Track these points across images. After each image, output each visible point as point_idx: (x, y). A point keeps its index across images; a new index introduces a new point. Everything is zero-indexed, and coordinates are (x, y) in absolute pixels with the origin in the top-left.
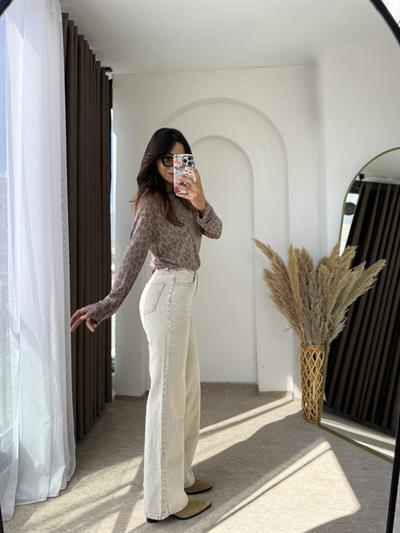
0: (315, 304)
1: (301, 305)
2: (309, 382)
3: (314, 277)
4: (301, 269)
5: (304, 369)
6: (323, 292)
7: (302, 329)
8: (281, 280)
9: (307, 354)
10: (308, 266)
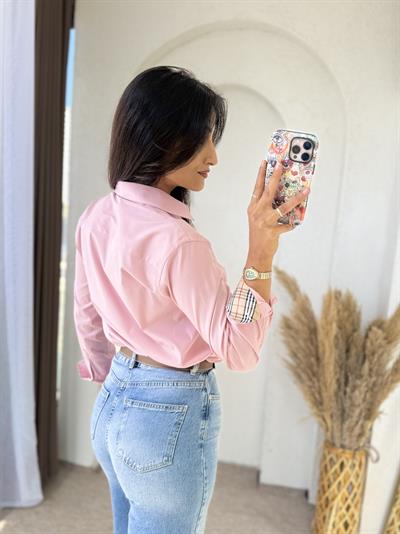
0: (354, 388)
1: (334, 387)
2: (327, 499)
3: (360, 343)
4: (340, 328)
5: (321, 479)
6: (371, 370)
7: (329, 421)
8: (305, 340)
9: (331, 460)
10: (353, 324)
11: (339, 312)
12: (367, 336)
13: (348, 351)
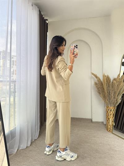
1: (107, 93)
2: (109, 119)
4: (107, 82)
5: (107, 114)
6: (114, 89)
7: (107, 101)
8: (100, 85)
9: (109, 109)
10: (109, 81)
11: (106, 79)
12: (112, 83)
13: (109, 87)
